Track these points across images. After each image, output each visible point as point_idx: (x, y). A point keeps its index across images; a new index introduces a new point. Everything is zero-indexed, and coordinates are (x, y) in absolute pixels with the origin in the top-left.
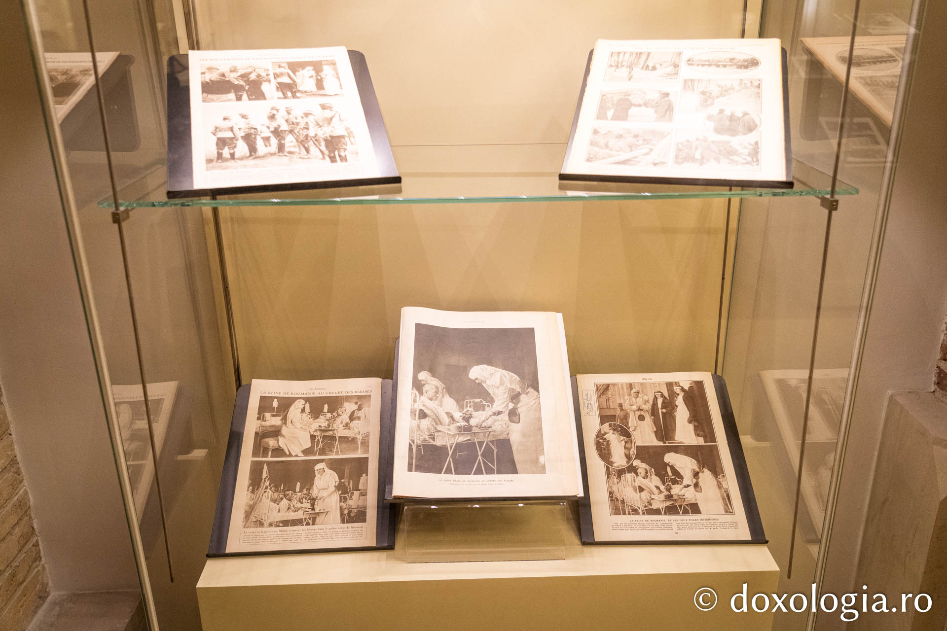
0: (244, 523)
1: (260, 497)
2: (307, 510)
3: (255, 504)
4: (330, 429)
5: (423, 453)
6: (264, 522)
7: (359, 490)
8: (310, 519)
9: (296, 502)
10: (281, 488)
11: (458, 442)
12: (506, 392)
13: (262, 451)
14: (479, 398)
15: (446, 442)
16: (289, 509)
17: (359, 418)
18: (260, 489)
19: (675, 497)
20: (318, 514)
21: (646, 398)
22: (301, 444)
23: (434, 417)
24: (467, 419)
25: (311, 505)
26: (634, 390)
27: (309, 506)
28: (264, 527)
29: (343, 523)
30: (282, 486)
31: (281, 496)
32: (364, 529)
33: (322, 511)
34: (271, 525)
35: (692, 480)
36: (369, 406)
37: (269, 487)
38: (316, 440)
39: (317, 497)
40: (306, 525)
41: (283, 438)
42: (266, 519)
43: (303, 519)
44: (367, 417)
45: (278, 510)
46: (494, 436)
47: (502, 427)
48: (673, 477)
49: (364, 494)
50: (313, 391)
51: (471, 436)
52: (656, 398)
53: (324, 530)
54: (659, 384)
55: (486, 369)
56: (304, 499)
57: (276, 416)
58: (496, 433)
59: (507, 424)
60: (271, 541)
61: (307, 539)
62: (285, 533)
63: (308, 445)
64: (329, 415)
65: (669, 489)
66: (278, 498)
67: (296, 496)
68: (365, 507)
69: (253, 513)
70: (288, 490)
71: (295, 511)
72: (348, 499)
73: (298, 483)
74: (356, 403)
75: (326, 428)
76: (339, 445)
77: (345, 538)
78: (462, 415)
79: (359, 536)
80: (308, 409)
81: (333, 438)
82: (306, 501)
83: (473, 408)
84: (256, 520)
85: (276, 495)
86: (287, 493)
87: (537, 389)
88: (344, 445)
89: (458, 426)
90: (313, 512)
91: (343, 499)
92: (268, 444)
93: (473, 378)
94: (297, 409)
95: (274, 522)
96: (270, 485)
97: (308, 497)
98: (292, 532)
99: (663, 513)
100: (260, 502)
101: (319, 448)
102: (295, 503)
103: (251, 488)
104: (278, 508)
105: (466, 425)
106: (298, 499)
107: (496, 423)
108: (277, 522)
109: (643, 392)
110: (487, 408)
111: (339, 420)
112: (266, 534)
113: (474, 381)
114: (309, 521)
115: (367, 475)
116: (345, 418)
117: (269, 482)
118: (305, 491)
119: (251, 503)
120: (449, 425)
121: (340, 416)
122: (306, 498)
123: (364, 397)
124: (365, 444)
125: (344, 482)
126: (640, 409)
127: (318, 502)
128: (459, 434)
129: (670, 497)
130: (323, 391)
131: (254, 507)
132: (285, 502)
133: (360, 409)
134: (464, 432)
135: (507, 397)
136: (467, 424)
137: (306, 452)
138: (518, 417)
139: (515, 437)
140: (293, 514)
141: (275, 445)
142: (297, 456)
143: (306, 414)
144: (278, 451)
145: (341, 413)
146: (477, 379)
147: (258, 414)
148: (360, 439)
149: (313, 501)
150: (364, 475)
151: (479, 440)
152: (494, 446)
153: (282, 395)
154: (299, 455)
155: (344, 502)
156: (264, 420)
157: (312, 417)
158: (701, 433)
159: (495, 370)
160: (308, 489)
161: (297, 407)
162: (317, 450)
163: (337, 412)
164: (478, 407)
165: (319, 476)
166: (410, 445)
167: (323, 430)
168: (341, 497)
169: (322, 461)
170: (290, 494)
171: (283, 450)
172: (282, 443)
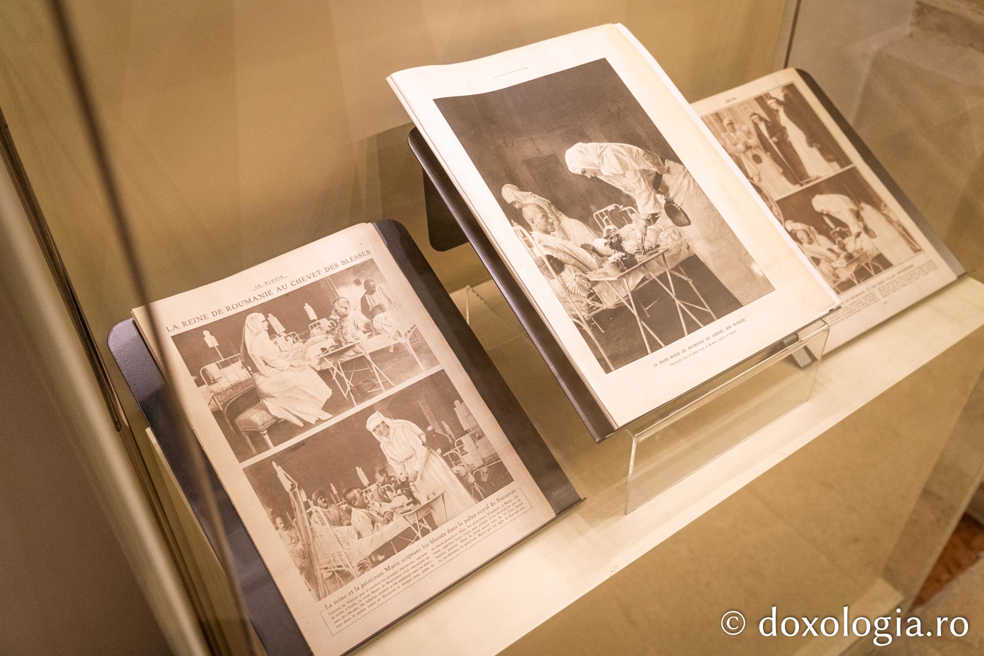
0: (313, 590)
1: (308, 529)
2: (406, 508)
3: (307, 545)
4: (345, 346)
5: (603, 332)
6: (346, 569)
7: (467, 432)
8: (423, 522)
9: (377, 504)
10: (333, 493)
11: (632, 289)
12: (640, 179)
13: (249, 441)
14: (610, 204)
15: (617, 297)
16: (373, 523)
17: (380, 308)
18: (298, 513)
19: (856, 255)
20: (428, 505)
21: (745, 128)
22: (311, 396)
23: (573, 261)
24: (617, 245)
25: (407, 496)
26: (726, 122)
27: (404, 499)
28: (353, 578)
29: (480, 499)
30: (333, 488)
31: (344, 507)
32: (518, 493)
33: (432, 497)
34: (363, 568)
35: (859, 225)
36: (383, 280)
37: (311, 503)
38: (334, 378)
39: (407, 478)
40: (423, 536)
41: (273, 399)
42: (348, 562)
43: (410, 527)
44: (392, 300)
45: (356, 536)
46: (672, 257)
47: (674, 240)
48: (838, 229)
49: (478, 436)
50: (265, 289)
51: (642, 271)
52: (756, 125)
53: (459, 528)
54: (747, 102)
55: (586, 149)
56: (388, 493)
57: (229, 365)
58: (672, 253)
59: (677, 232)
60: (384, 596)
61: (441, 558)
62: (397, 568)
63: (326, 392)
64: (325, 323)
65: (843, 248)
66: (342, 514)
67: (370, 494)
68: (495, 457)
69: (315, 562)
70: (349, 490)
71: (388, 521)
72: (460, 456)
73: (357, 468)
74: (357, 282)
75: (337, 347)
76: (381, 369)
77: (500, 523)
78: (606, 241)
79: (519, 508)
80: (279, 327)
81: (361, 361)
82: (394, 494)
83: (613, 223)
84: (330, 574)
85: (332, 509)
86: (350, 495)
87: (677, 160)
88: (389, 366)
89: (614, 263)
90: (418, 507)
91: (452, 461)
92: (249, 422)
93: (578, 171)
94: (258, 334)
95: (365, 559)
96: (309, 497)
97: (392, 486)
98: (409, 561)
99: (856, 282)
100: (313, 537)
101: (349, 389)
102: (376, 506)
103: (279, 520)
104: (354, 532)
105: (623, 257)
106: (376, 497)
107: (661, 236)
108: (370, 557)
109: (737, 121)
110: (633, 216)
111: (348, 324)
112: (366, 588)
113: (583, 176)
114: (423, 525)
115: (461, 401)
116: (356, 316)
117: (303, 493)
118: (380, 478)
119: (300, 546)
120: (601, 267)
121: (346, 316)
122: (389, 489)
123: (363, 265)
124: (421, 348)
125: (434, 430)
126: (748, 148)
127: (414, 485)
128: (624, 276)
129: (849, 257)
130: (283, 282)
131: (310, 553)
132: (358, 515)
133: (370, 290)
134: (628, 268)
135: (647, 187)
136: (624, 254)
137: (332, 406)
138: (683, 215)
139: (702, 250)
140: (387, 528)
141: (265, 419)
142: (319, 421)
143: (283, 338)
144: (280, 428)
145: (343, 310)
146: (584, 172)
147: (192, 375)
148: (408, 343)
149: (405, 487)
150: (457, 403)
151: (658, 274)
152: (683, 274)
153: (211, 319)
154: (321, 418)
155: (456, 465)
156: (211, 381)
157: (297, 339)
158: (831, 157)
159: (601, 147)
160: (383, 471)
161: (256, 331)
162: (348, 395)
163: (336, 311)
164: (621, 219)
165: (385, 439)
166: (578, 326)
167: (333, 354)
168: (446, 459)
169: (370, 410)
170: (358, 495)
171: (286, 422)
172: (276, 409)
